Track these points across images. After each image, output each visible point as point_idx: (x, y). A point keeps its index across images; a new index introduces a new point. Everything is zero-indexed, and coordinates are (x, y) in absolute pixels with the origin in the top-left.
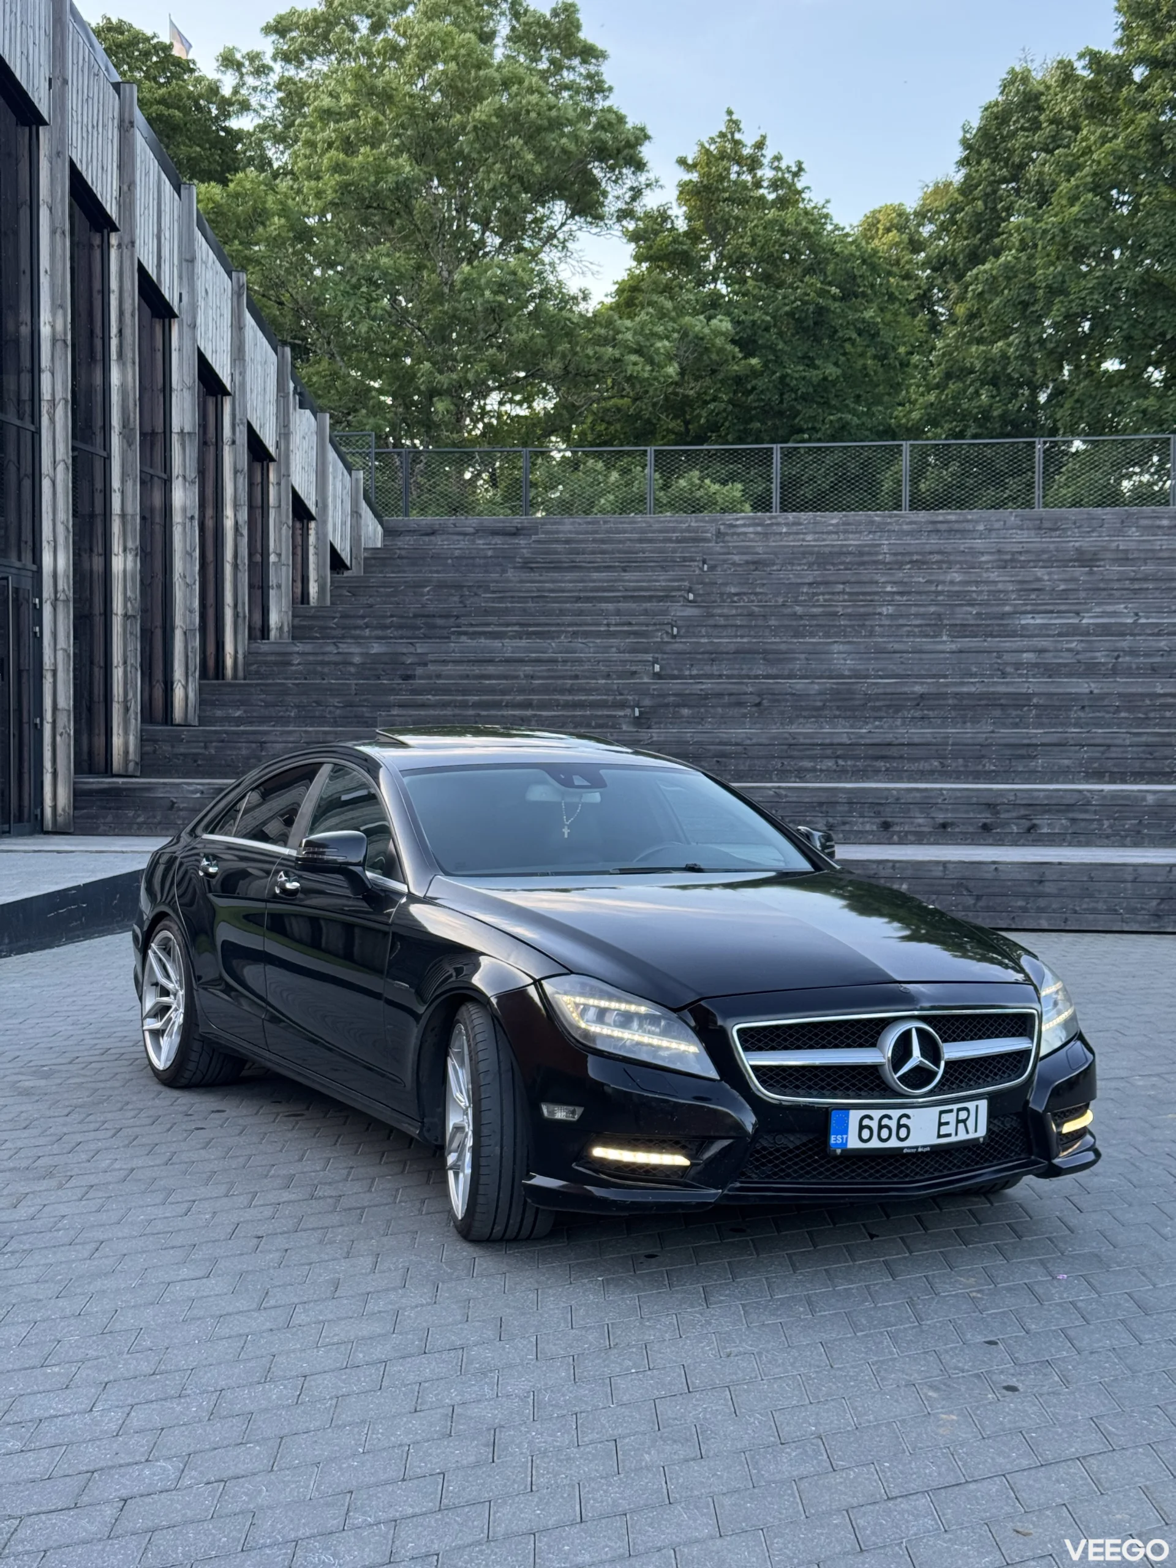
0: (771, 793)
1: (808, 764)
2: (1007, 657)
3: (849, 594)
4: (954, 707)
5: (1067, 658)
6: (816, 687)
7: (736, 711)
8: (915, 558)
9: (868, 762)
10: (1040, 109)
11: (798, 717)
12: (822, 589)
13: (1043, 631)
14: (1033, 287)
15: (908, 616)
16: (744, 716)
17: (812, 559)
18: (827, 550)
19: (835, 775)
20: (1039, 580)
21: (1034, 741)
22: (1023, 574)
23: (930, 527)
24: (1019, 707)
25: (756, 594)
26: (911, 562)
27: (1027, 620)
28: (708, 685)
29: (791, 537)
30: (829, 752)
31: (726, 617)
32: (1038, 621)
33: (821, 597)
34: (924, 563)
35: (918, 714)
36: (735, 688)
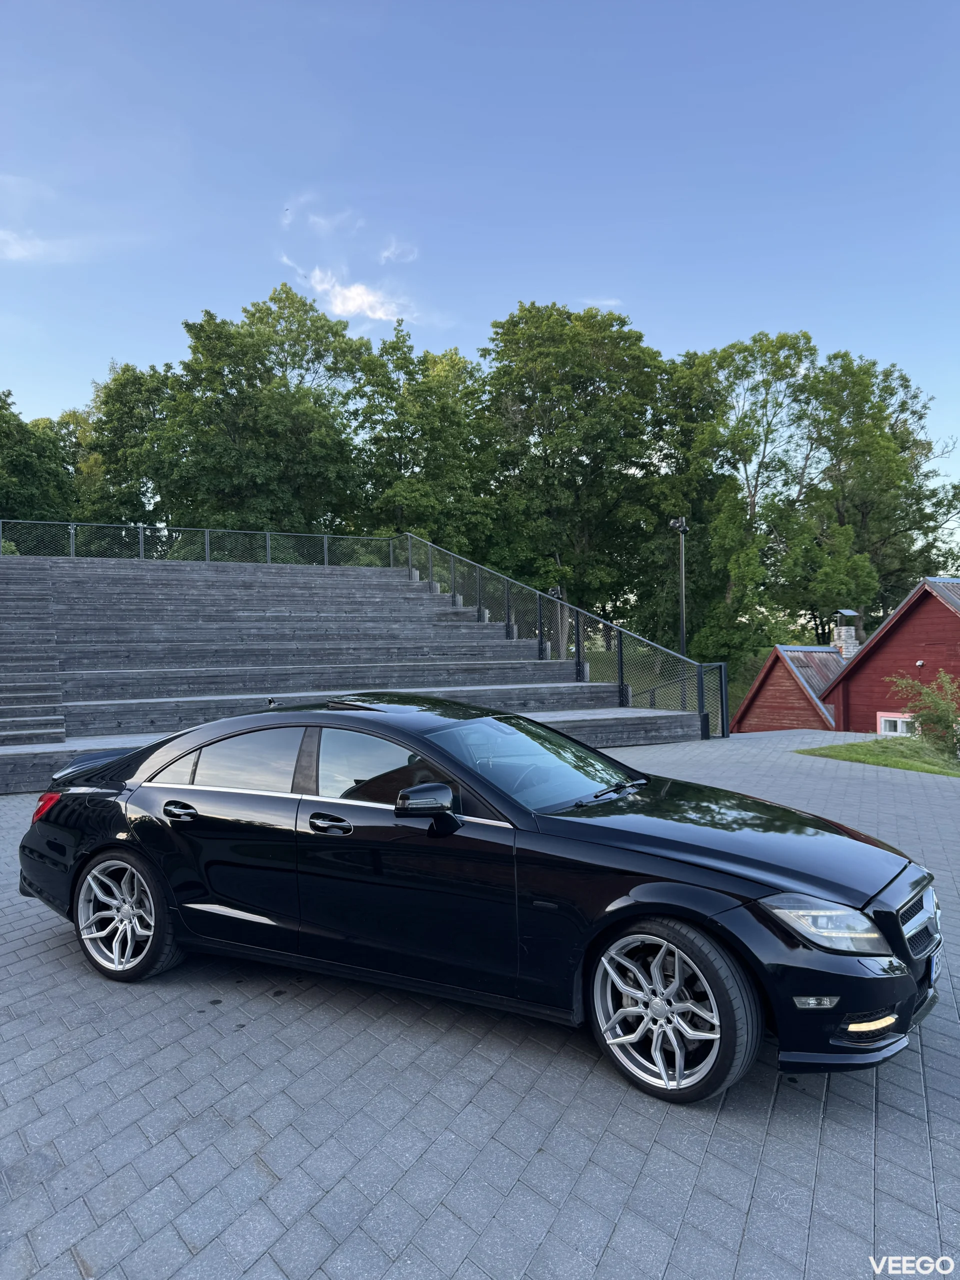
0: (174, 705)
1: (173, 688)
2: (244, 632)
3: (139, 599)
4: (232, 656)
5: (272, 632)
6: (160, 647)
7: (116, 661)
8: (164, 582)
9: (206, 685)
10: (142, 385)
11: (150, 663)
12: (124, 596)
13: (248, 619)
14: (162, 462)
15: (181, 611)
16: (120, 663)
17: (109, 581)
18: (117, 577)
19: (188, 693)
20: (236, 595)
21: (288, 672)
22: (227, 592)
23: (163, 568)
24: (264, 655)
25: (88, 598)
26: (162, 584)
27: (240, 614)
28: (99, 647)
29: (89, 570)
30: (185, 681)
31: (82, 610)
32: (246, 614)
33: (124, 601)
34: (168, 585)
35: (214, 660)
36: (113, 648)
